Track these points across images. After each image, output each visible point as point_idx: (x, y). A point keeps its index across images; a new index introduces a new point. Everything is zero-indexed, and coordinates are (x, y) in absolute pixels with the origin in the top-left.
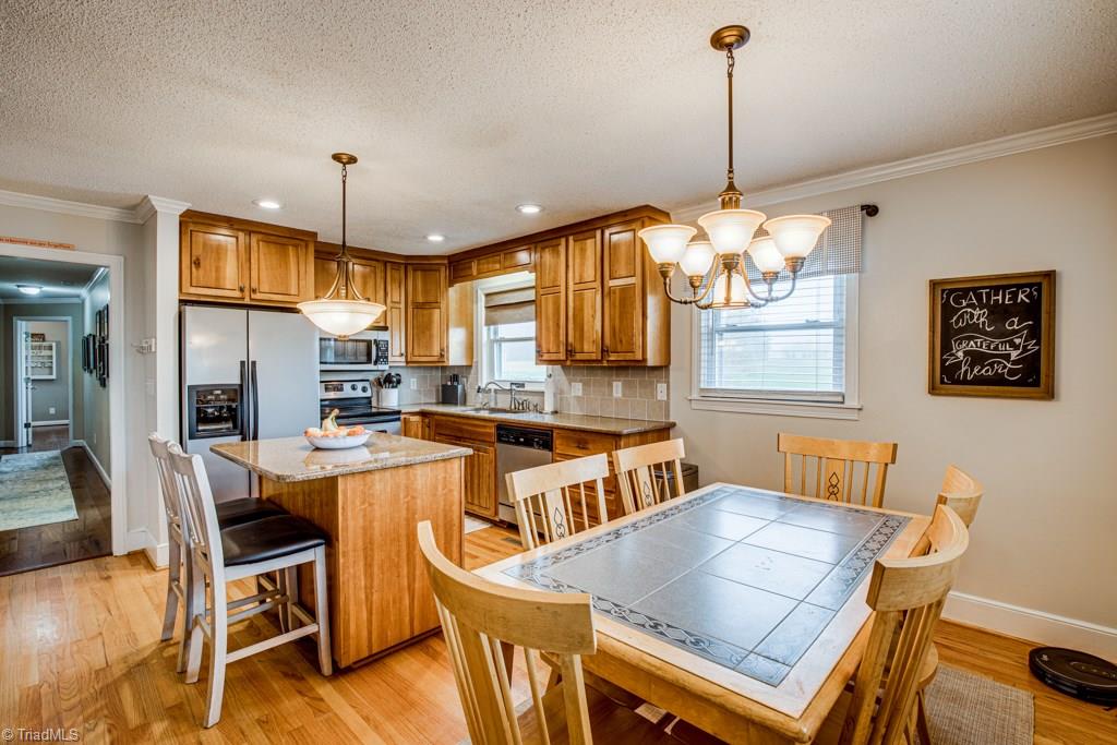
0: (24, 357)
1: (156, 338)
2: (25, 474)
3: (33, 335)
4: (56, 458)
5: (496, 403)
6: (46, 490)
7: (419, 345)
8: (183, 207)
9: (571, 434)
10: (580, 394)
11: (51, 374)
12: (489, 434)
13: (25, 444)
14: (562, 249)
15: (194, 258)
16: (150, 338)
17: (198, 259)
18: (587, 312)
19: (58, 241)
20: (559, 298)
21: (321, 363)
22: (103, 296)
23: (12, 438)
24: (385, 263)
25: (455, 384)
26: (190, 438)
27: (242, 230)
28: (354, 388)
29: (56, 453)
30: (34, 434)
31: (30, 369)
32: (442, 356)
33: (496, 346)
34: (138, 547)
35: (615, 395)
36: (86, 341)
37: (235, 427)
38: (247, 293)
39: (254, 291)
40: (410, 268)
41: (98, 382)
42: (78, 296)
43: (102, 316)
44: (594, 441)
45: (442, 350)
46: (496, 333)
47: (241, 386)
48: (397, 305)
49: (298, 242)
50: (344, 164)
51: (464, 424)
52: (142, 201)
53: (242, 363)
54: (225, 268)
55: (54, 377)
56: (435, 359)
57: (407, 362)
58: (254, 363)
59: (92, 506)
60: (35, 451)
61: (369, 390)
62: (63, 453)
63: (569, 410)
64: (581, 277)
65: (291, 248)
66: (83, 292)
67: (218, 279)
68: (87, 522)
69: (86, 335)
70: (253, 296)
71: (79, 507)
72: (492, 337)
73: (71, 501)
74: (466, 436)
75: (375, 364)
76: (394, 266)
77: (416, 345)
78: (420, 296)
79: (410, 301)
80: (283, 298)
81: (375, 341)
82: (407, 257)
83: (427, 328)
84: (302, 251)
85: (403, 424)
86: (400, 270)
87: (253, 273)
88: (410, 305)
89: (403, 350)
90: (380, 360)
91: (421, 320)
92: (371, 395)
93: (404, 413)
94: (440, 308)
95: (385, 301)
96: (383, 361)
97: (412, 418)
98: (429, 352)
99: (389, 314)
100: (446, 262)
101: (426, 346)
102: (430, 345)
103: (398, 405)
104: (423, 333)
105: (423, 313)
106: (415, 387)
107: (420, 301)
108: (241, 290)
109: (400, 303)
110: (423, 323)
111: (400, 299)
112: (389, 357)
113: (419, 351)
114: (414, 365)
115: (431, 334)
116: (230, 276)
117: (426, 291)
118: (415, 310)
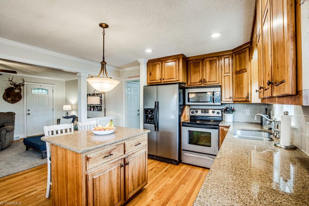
8: (148, 59)
17: (151, 73)
24: (221, 56)
27: (161, 61)
28: (213, 112)
32: (248, 98)
39: (164, 79)
40: (234, 55)
48: (228, 75)
49: (176, 59)
50: (104, 28)
53: (156, 102)
54: (156, 74)
58: (158, 102)
67: (155, 77)
75: (213, 102)
76: (226, 57)
77: (236, 93)
78: (238, 67)
79: (234, 71)
80: (171, 80)
81: (213, 92)
82: (233, 50)
83: (241, 83)
84: (177, 62)
85: (220, 131)
86: (229, 57)
87: (163, 74)
88: (234, 73)
89: (231, 96)
90: (216, 101)
91: (238, 80)
92: (221, 116)
93: (221, 126)
94: (247, 72)
95: (221, 74)
96: (218, 101)
97: (225, 129)
98: (242, 96)
99: (223, 79)
100: (249, 45)
101: (241, 94)
102: (243, 92)
103: (233, 122)
104: (239, 86)
105: (239, 76)
106: (249, 114)
107: (238, 70)
108: (160, 80)
109: (229, 73)
110: (239, 81)
111: (229, 71)
112: (223, 100)
113: (238, 96)
114: (237, 103)
115: (242, 86)
116: (158, 76)
117: (240, 65)
118: (236, 75)
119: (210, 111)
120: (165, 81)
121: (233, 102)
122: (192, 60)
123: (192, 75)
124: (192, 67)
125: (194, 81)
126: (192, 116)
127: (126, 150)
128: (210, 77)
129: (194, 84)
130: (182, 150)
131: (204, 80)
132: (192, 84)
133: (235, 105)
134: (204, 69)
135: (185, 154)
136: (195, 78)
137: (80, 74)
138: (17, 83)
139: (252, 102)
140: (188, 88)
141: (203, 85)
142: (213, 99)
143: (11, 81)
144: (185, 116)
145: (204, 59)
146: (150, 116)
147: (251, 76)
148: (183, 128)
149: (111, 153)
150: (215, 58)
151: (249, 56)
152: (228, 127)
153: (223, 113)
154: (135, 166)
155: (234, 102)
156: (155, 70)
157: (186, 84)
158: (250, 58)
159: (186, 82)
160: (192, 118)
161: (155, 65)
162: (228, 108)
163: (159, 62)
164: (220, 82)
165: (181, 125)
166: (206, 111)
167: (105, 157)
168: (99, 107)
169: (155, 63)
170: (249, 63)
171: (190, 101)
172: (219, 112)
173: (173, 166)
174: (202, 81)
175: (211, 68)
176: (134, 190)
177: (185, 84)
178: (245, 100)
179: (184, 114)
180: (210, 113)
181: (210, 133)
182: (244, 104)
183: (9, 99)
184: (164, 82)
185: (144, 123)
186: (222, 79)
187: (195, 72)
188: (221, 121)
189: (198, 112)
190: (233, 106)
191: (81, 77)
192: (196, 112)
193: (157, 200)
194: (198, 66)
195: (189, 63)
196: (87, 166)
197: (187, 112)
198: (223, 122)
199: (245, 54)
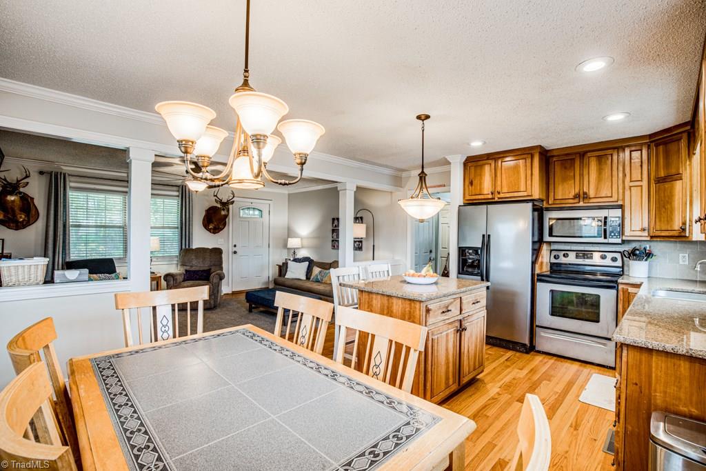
7: (661, 220)
17: (472, 181)
24: (623, 148)
38: (495, 195)
39: (500, 193)
40: (653, 145)
45: (684, 224)
47: (481, 249)
48: (638, 184)
49: (526, 156)
50: (423, 120)
53: (484, 236)
54: (484, 183)
56: (676, 233)
57: (650, 237)
58: (489, 236)
65: (521, 161)
67: (480, 189)
70: (499, 196)
75: (605, 238)
76: (633, 148)
77: (657, 220)
78: (662, 170)
79: (652, 177)
80: (516, 194)
81: (606, 218)
82: (651, 136)
83: (668, 202)
84: (529, 161)
85: (621, 293)
86: (641, 150)
87: (499, 183)
88: (652, 181)
89: (646, 225)
90: (610, 235)
91: (662, 195)
92: (621, 265)
93: (622, 283)
94: (682, 179)
95: (624, 182)
96: (615, 235)
97: (631, 290)
98: (671, 226)
99: (627, 193)
100: (688, 128)
101: (668, 221)
102: (671, 219)
103: (649, 277)
104: (664, 207)
105: (665, 187)
106: (687, 263)
107: (663, 175)
108: (492, 194)
109: (641, 181)
110: (664, 196)
111: (642, 177)
112: (627, 232)
113: (660, 226)
114: (659, 239)
115: (671, 207)
116: (487, 186)
117: (667, 165)
118: (657, 185)
119: (596, 256)
120: (502, 195)
121: (648, 239)
122: (558, 156)
123: (559, 184)
124: (558, 168)
125: (562, 195)
126: (554, 263)
127: (463, 307)
128: (597, 188)
129: (563, 202)
130: (537, 326)
131: (585, 193)
132: (558, 202)
133: (652, 244)
134: (585, 172)
135: (543, 334)
136: (564, 191)
137: (345, 185)
138: (225, 200)
139: (694, 239)
140: (547, 209)
141: (581, 204)
142: (605, 231)
143: (216, 196)
144: (542, 263)
145: (587, 152)
146: (470, 261)
147: (691, 188)
148: (539, 285)
149: (449, 309)
150: (609, 152)
151: (687, 149)
152: (638, 286)
153: (625, 258)
154: (471, 335)
155: (652, 237)
156: (481, 175)
157: (545, 202)
158: (690, 154)
159: (544, 198)
160: (555, 268)
161: (482, 166)
162: (638, 250)
163: (490, 161)
164: (621, 197)
165: (536, 279)
166: (586, 254)
167: (443, 312)
168: (357, 243)
169: (481, 163)
170: (688, 163)
171: (554, 234)
172: (615, 258)
173: (518, 354)
174: (579, 196)
175: (600, 171)
176: (469, 373)
177: (542, 201)
178: (677, 235)
179: (540, 260)
180: (596, 259)
181: (598, 297)
182: (676, 241)
183: (210, 227)
184: (499, 198)
185: (459, 273)
186: (624, 192)
187: (565, 179)
188: (621, 275)
189: (568, 256)
190: (648, 246)
191: (345, 190)
192: (564, 255)
193: (506, 395)
194: (571, 167)
195: (551, 160)
196: (428, 320)
197: (546, 257)
198: (625, 276)
199: (679, 145)
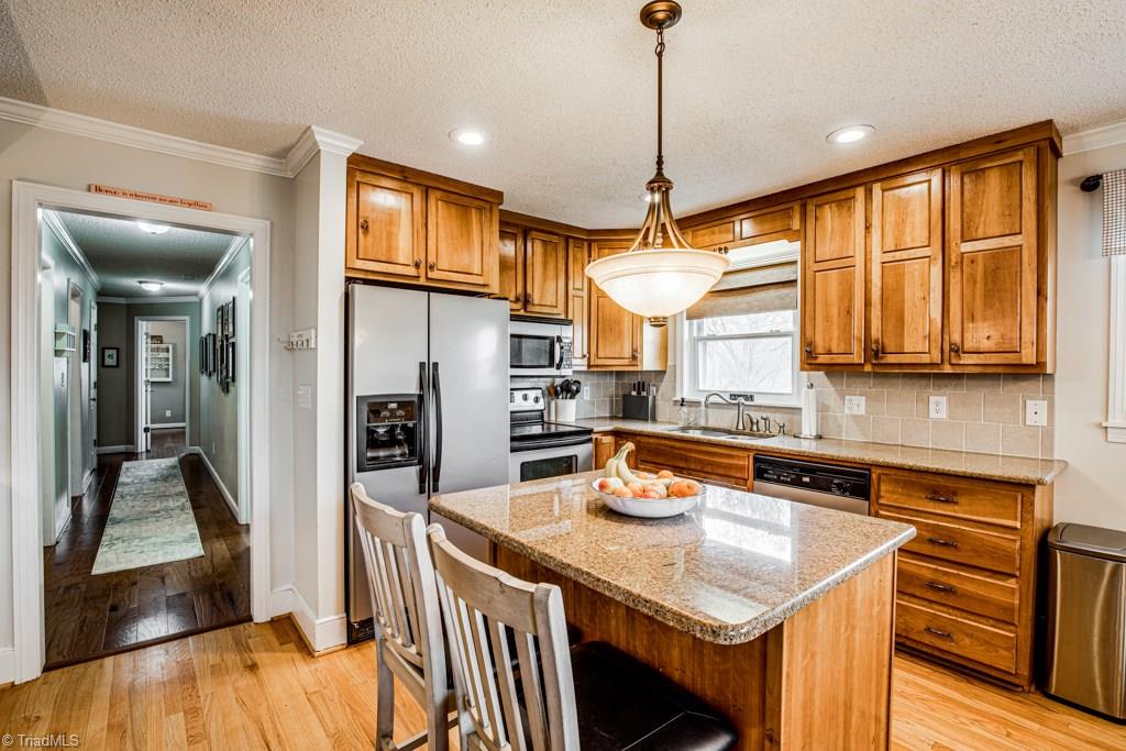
0: (144, 360)
1: (316, 330)
2: (145, 487)
3: (153, 337)
4: (174, 467)
5: (707, 421)
6: (166, 510)
7: (605, 346)
8: (353, 146)
9: (913, 477)
10: (862, 411)
11: (168, 376)
12: (741, 468)
13: (144, 450)
14: (859, 205)
15: (361, 220)
16: (310, 328)
17: (366, 221)
18: (912, 293)
19: (193, 198)
20: (852, 274)
21: (512, 366)
22: (224, 293)
23: (133, 444)
24: (567, 239)
25: (644, 394)
26: (358, 471)
27: (418, 184)
28: (525, 398)
29: (173, 461)
30: (154, 437)
31: (149, 371)
32: (634, 357)
33: (700, 344)
34: (282, 611)
35: (933, 415)
36: (204, 342)
37: (412, 453)
38: (422, 270)
39: (432, 267)
40: (594, 245)
41: (217, 388)
42: (196, 294)
43: (226, 314)
44: (971, 493)
45: (634, 351)
46: (700, 328)
47: (421, 397)
48: (579, 293)
49: (481, 203)
51: (691, 450)
52: (305, 133)
54: (397, 234)
55: (170, 379)
56: (626, 362)
57: (589, 366)
58: (436, 365)
59: (217, 537)
60: (153, 458)
61: (542, 400)
62: (181, 461)
63: (840, 433)
64: (897, 239)
65: (473, 211)
66: (202, 288)
67: (389, 249)
68: (215, 561)
69: (204, 336)
70: (430, 275)
71: (204, 539)
72: (695, 335)
73: (193, 528)
74: (692, 466)
75: (557, 368)
77: (600, 344)
80: (464, 278)
82: (590, 232)
83: (616, 323)
84: (487, 215)
85: (593, 447)
86: (583, 248)
87: (432, 244)
88: (593, 293)
89: (585, 350)
91: (609, 313)
92: (543, 407)
96: (566, 364)
98: (619, 354)
99: (571, 303)
108: (416, 266)
109: (582, 290)
110: (611, 315)
113: (605, 352)
114: (597, 369)
115: (620, 330)
116: (404, 247)
118: (602, 299)
128: (542, 291)
131: (529, 296)
134: (529, 262)
136: (503, 287)
141: (523, 312)
145: (529, 229)
163: (412, 188)
164: (563, 310)
172: (538, 398)
174: (522, 298)
175: (545, 265)
184: (429, 279)
185: (360, 469)
186: (566, 303)
